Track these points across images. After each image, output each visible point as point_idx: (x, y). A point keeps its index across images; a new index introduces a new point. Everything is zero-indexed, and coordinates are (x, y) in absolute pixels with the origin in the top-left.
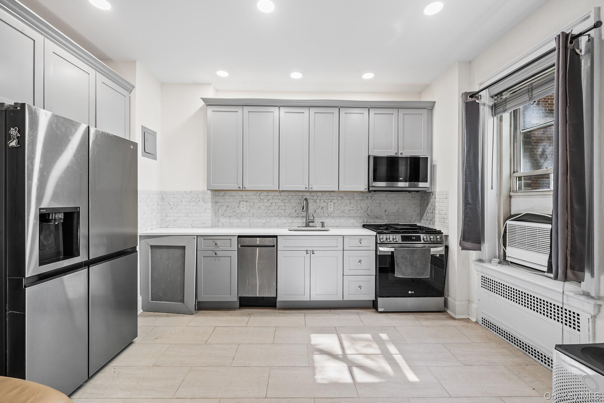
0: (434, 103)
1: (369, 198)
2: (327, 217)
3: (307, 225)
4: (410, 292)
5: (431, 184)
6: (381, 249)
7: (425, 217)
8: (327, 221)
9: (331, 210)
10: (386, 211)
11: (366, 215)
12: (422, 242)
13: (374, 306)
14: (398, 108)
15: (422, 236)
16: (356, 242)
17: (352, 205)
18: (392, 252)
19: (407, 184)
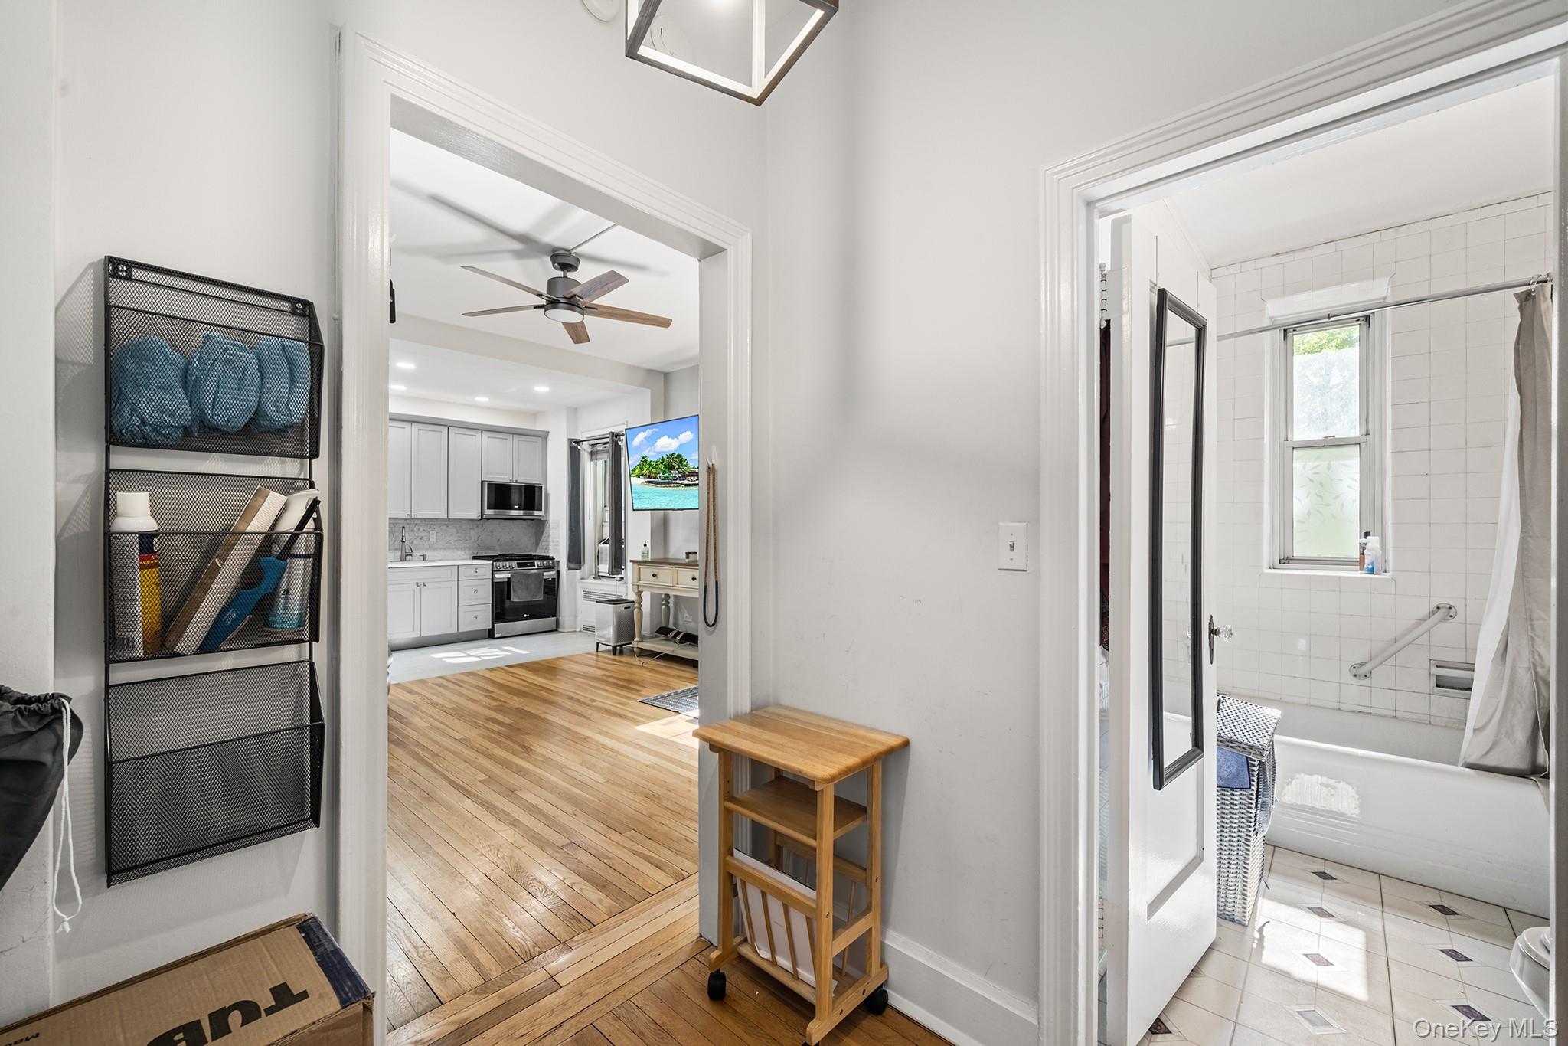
0: (548, 432)
1: (480, 526)
2: (427, 549)
3: (403, 559)
4: (525, 616)
5: (545, 512)
6: (497, 576)
7: (540, 546)
8: (429, 554)
9: (433, 539)
10: (498, 541)
11: (476, 545)
12: (536, 567)
13: (490, 634)
14: (513, 434)
15: (536, 562)
16: (471, 571)
17: (459, 534)
18: (509, 579)
19: (521, 512)
